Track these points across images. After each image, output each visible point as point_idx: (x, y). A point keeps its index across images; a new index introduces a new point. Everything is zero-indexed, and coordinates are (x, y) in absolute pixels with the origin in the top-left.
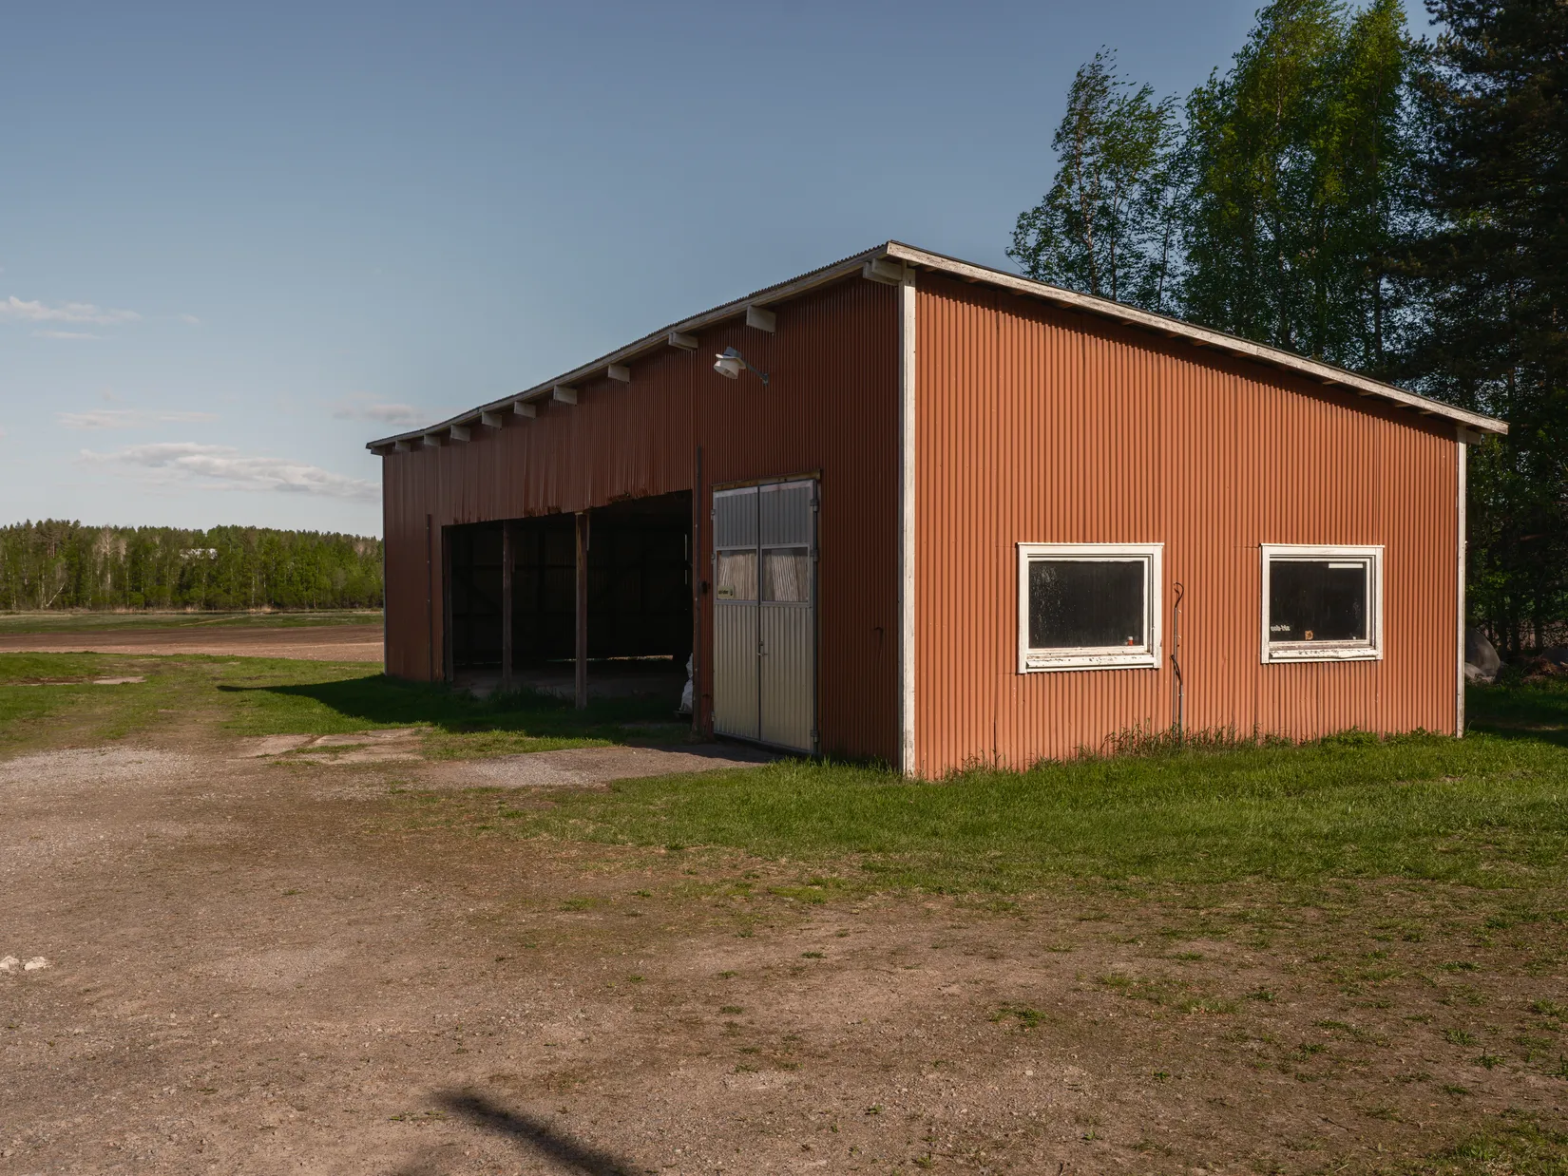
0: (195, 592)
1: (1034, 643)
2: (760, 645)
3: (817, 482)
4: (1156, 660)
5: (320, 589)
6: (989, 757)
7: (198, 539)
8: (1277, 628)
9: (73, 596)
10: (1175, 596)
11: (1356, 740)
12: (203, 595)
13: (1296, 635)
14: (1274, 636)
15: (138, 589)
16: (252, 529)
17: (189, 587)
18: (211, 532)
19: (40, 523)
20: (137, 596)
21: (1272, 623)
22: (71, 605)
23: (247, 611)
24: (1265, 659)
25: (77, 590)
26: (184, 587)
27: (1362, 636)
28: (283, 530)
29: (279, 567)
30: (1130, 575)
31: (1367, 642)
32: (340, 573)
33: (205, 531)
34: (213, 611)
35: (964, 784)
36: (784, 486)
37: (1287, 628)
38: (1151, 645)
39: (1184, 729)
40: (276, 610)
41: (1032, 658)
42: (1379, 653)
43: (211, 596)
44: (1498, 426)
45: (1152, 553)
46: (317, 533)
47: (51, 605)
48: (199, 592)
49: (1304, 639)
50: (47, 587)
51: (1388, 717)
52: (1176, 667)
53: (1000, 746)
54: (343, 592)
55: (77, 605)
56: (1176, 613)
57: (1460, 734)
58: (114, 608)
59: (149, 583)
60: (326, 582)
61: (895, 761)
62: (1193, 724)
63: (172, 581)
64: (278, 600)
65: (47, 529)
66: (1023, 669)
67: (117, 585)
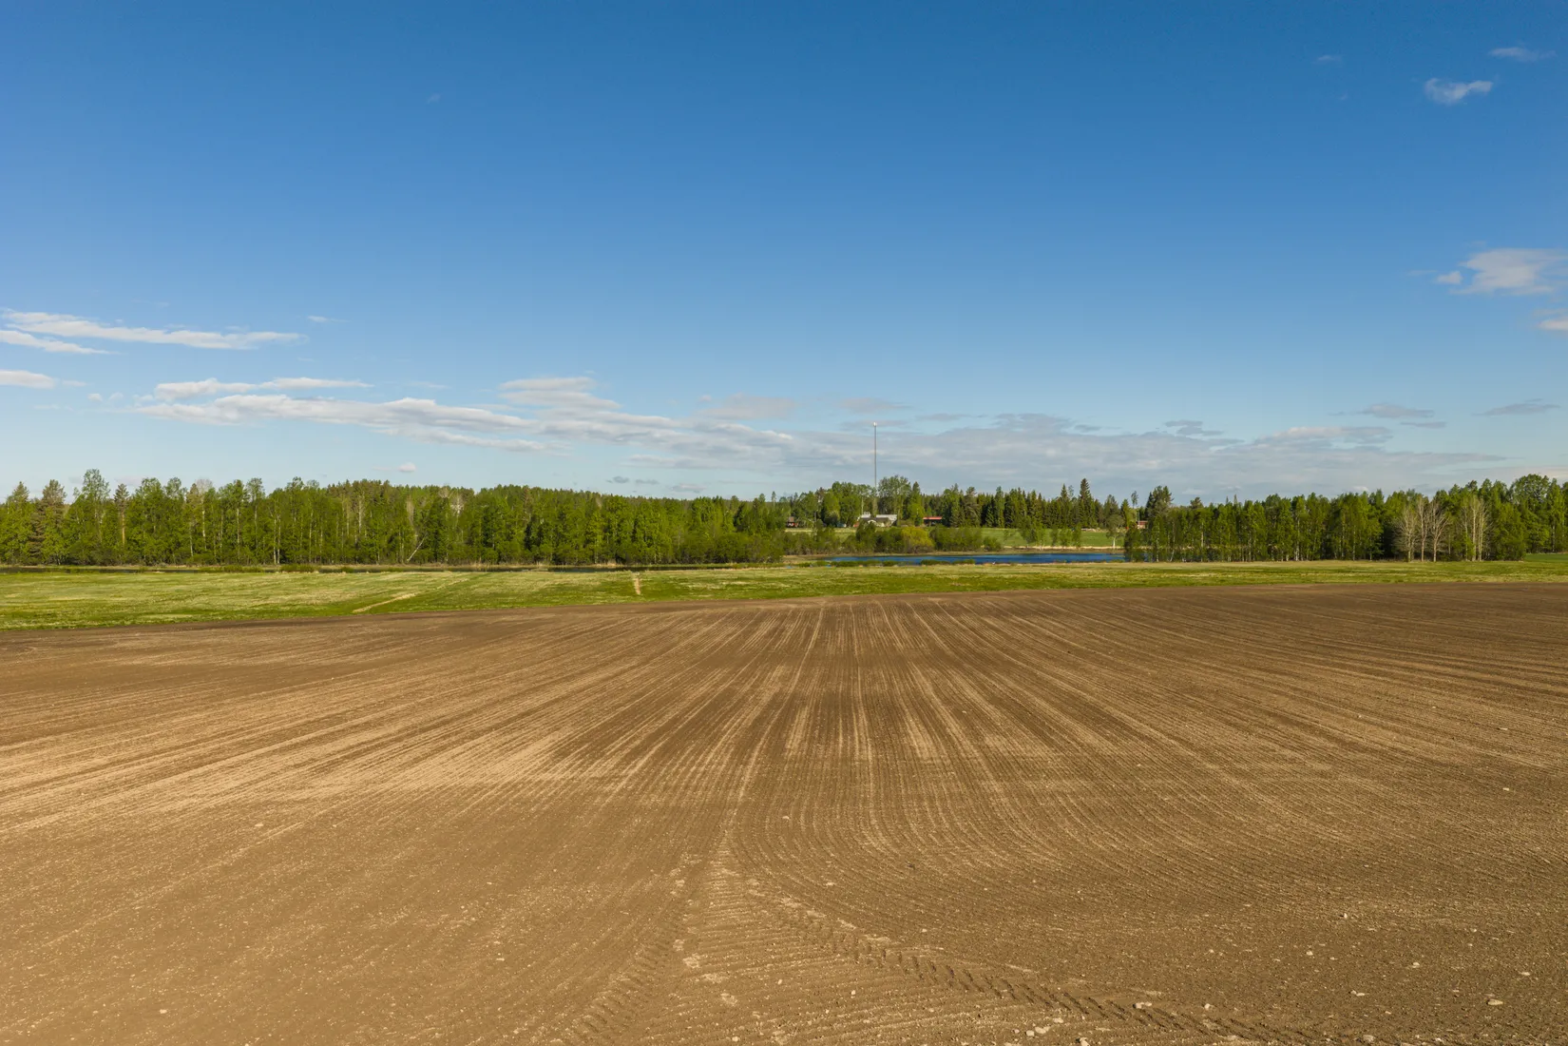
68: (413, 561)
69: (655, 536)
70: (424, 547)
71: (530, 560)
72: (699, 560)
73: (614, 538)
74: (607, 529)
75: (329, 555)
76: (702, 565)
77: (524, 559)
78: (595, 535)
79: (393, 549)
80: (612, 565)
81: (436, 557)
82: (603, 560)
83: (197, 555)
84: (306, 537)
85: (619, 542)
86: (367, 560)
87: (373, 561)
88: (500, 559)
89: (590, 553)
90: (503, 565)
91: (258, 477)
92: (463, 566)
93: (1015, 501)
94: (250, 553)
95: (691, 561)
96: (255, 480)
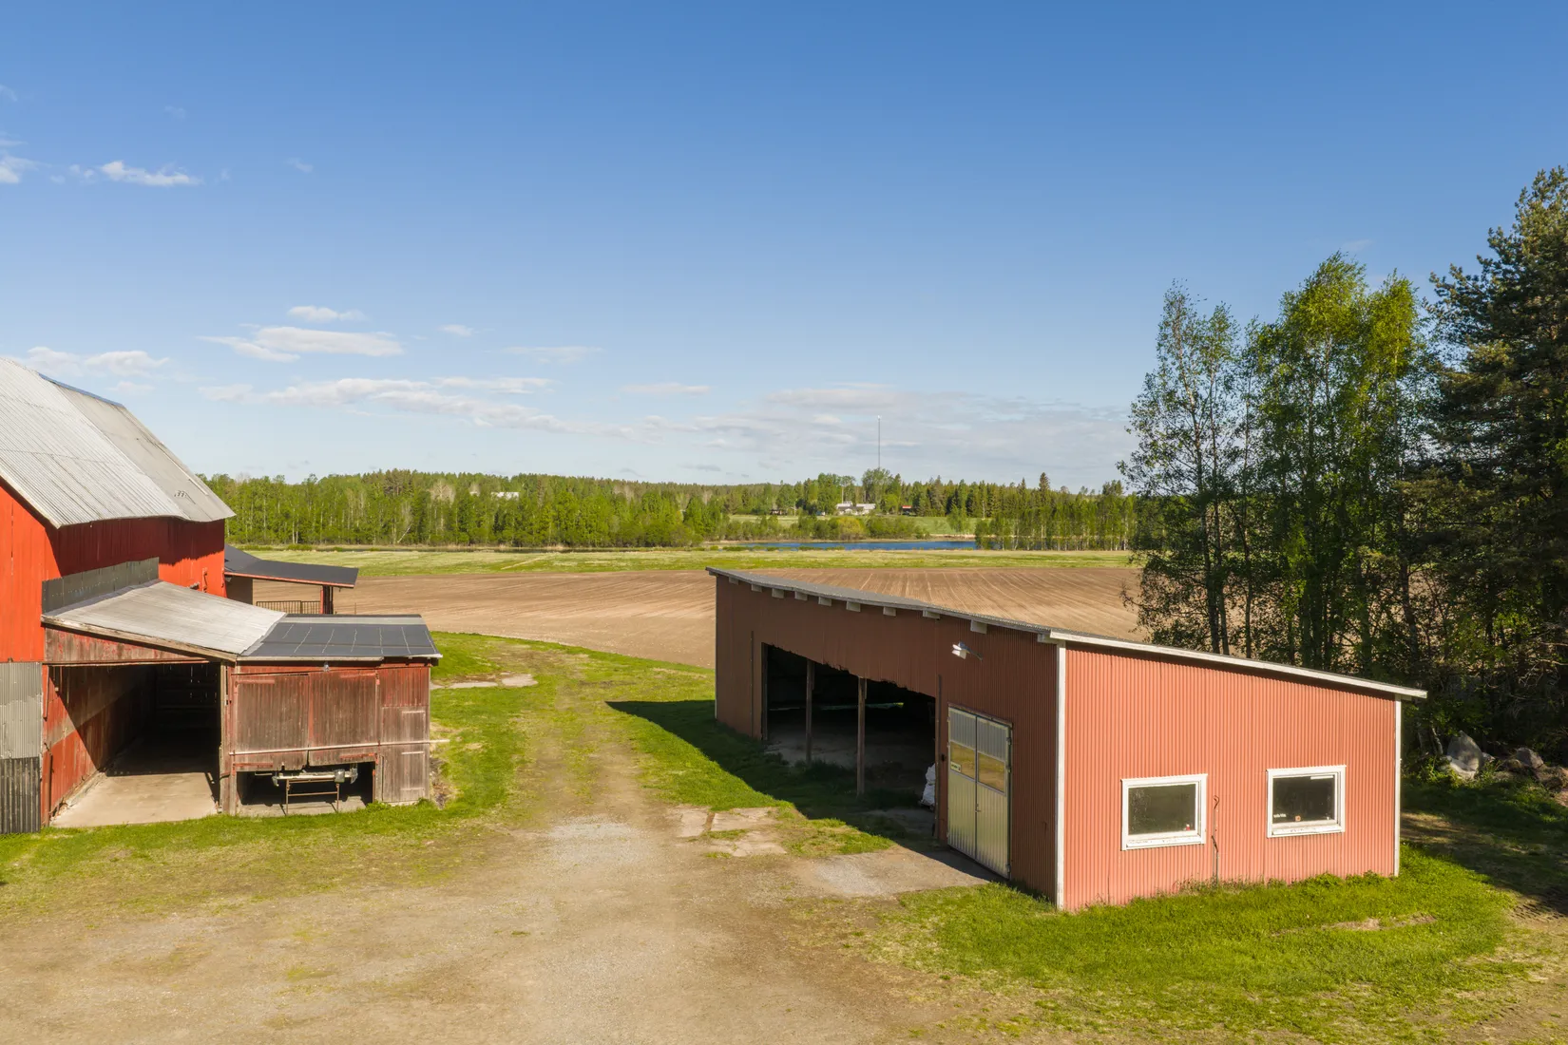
0: (505, 533)
1: (1133, 830)
2: (977, 805)
3: (1010, 729)
4: (1203, 840)
5: (600, 532)
6: (1105, 897)
7: (506, 485)
8: (1278, 816)
9: (418, 535)
10: (1215, 802)
11: (1326, 882)
12: (513, 536)
13: (1290, 819)
14: (1276, 821)
15: (464, 530)
16: (545, 476)
17: (502, 529)
18: (514, 478)
19: (388, 472)
20: (463, 535)
21: (1275, 813)
22: (415, 542)
23: (545, 548)
24: (1269, 835)
25: (420, 530)
26: (498, 528)
27: (1332, 817)
28: (567, 476)
29: (569, 515)
30: (1187, 793)
31: (1335, 821)
32: (615, 520)
33: (510, 478)
34: (520, 548)
35: (1090, 915)
36: (992, 723)
37: (1284, 815)
38: (1200, 830)
39: (1219, 877)
40: (568, 548)
41: (1132, 841)
42: (1342, 829)
43: (518, 536)
44: (1422, 694)
45: (1200, 780)
46: (593, 479)
47: (401, 541)
48: (509, 532)
49: (1294, 821)
50: (398, 528)
51: (1348, 866)
52: (1214, 842)
53: (1111, 892)
54: (618, 535)
55: (420, 542)
56: (1214, 812)
57: (1396, 874)
58: (447, 545)
59: (472, 526)
60: (604, 527)
61: (1051, 898)
62: (1224, 876)
63: (488, 522)
64: (569, 540)
65: (393, 477)
66: (1124, 848)
67: (449, 527)
68: (402, 543)
69: (594, 524)
70: (410, 531)
71: (495, 542)
72: (631, 544)
73: (563, 526)
74: (557, 518)
75: (336, 538)
76: (634, 548)
77: (491, 542)
78: (548, 523)
79: (386, 533)
80: (560, 547)
81: (420, 540)
82: (553, 544)
83: (233, 536)
84: (318, 522)
85: (566, 528)
86: (365, 542)
87: (370, 542)
88: (472, 542)
89: (542, 537)
90: (473, 547)
91: (281, 474)
92: (441, 547)
93: (976, 493)
94: (273, 535)
95: (625, 545)
96: (278, 476)
